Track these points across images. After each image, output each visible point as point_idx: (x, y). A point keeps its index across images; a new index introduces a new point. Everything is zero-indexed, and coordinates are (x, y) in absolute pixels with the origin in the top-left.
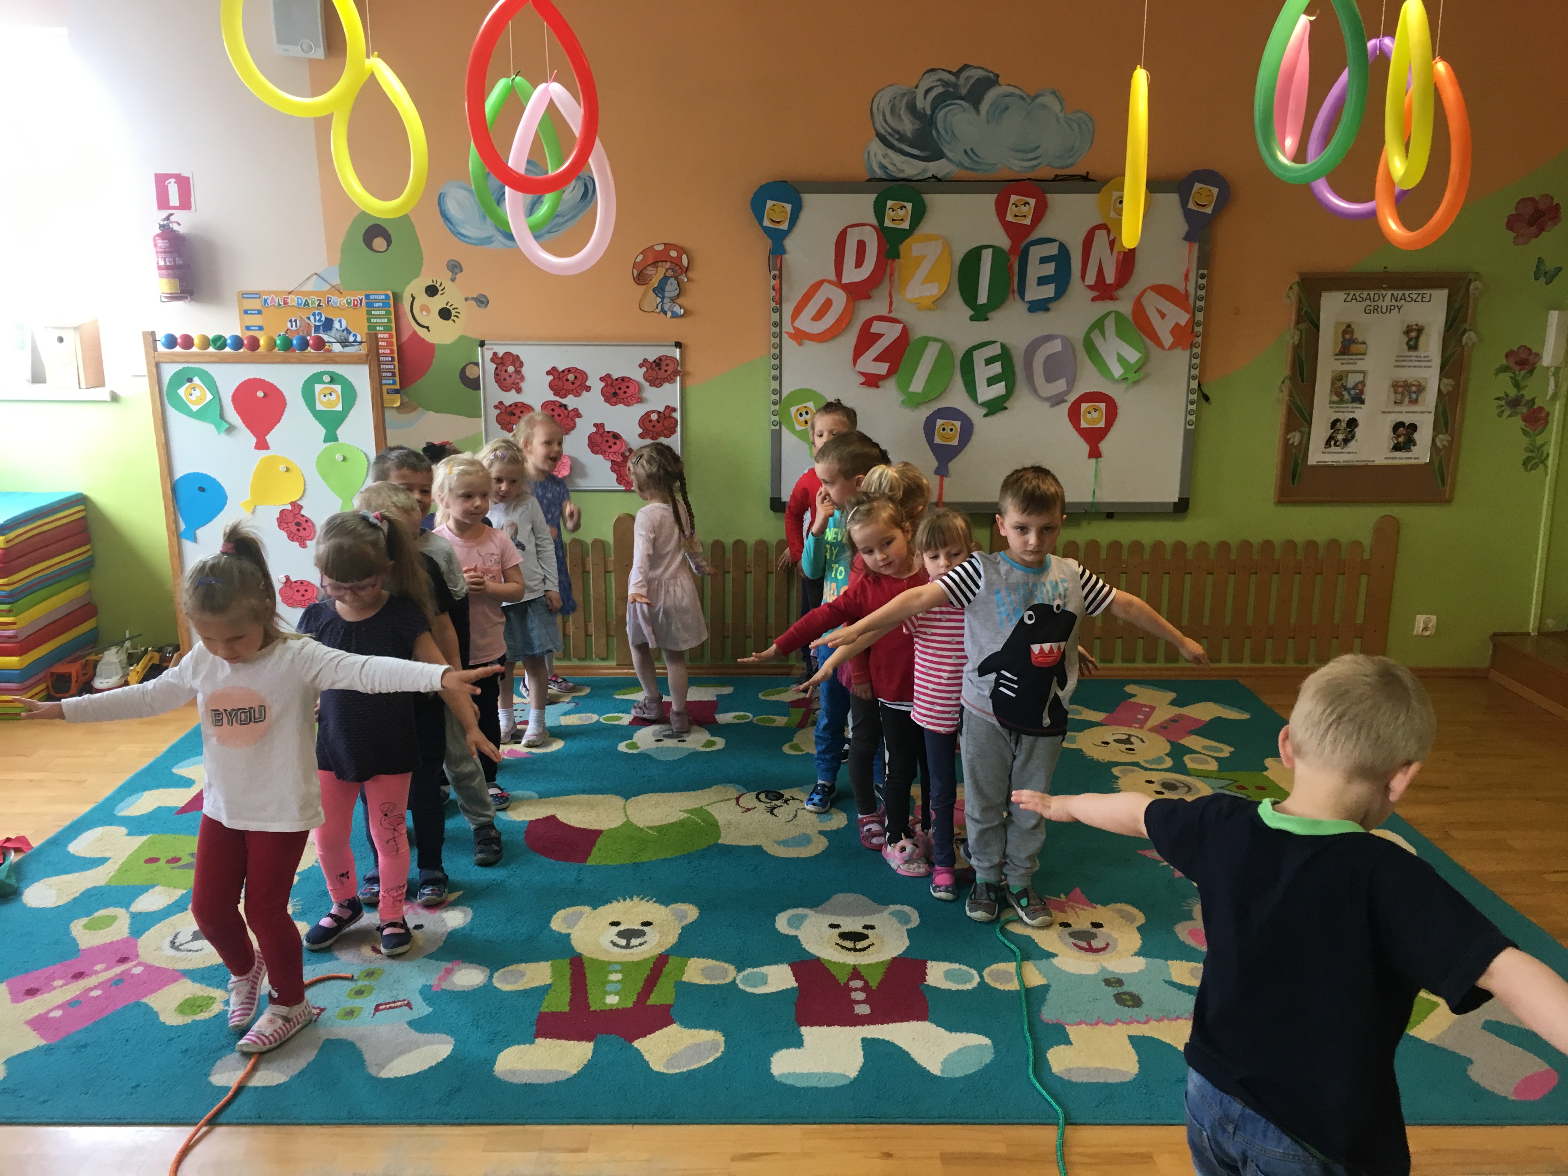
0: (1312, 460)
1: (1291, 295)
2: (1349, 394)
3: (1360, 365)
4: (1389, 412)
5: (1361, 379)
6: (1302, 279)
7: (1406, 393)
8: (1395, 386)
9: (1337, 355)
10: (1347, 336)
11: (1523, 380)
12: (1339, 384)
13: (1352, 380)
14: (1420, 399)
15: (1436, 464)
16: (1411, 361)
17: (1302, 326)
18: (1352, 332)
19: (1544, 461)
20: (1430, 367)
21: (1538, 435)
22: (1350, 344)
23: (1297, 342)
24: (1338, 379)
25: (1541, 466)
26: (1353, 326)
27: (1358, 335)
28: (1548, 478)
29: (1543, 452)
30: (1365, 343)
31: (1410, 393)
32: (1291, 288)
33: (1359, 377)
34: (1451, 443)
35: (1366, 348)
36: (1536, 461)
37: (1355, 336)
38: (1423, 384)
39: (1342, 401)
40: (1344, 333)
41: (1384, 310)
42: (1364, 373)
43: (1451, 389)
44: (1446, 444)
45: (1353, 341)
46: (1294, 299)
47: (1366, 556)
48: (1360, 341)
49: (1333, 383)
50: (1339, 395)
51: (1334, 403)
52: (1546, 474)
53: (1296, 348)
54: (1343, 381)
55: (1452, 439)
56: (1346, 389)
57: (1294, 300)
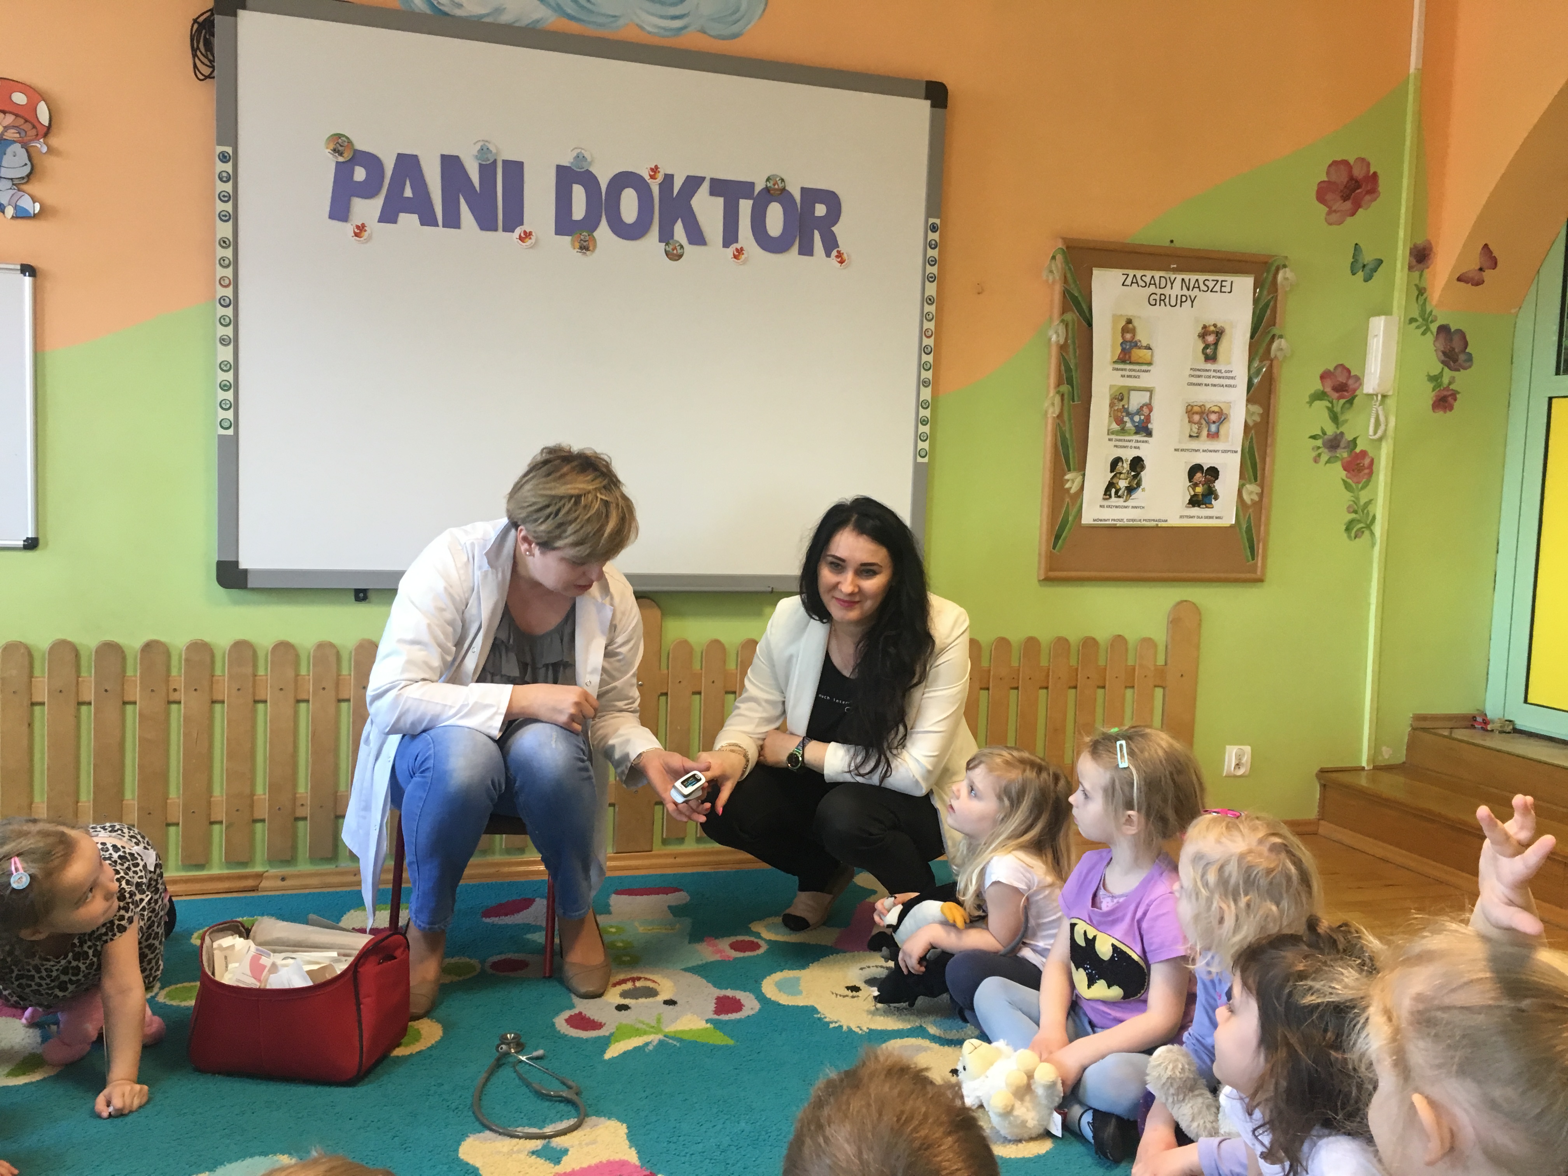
0: (1089, 517)
1: (1054, 268)
2: (1132, 421)
3: (1145, 380)
4: (1182, 450)
5: (1148, 401)
6: (1068, 247)
7: (1204, 422)
8: (1190, 411)
9: (1115, 362)
10: (1128, 336)
11: (1342, 413)
12: (1119, 406)
13: (1136, 401)
14: (1222, 431)
15: (1244, 526)
16: (1209, 377)
17: (1069, 317)
18: (1133, 331)
19: (1369, 526)
20: (1234, 386)
21: (1363, 488)
22: (1131, 348)
23: (1062, 341)
24: (1119, 397)
25: (1367, 533)
26: (1136, 323)
27: (1142, 337)
28: (1377, 548)
29: (1368, 513)
30: (1150, 349)
31: (1208, 423)
32: (1054, 258)
33: (1144, 398)
34: (1261, 495)
35: (1152, 355)
36: (1362, 525)
37: (1138, 338)
38: (1225, 411)
39: (1123, 431)
40: (1124, 330)
41: (1173, 303)
42: (1151, 391)
43: (1258, 419)
44: (1256, 498)
45: (1135, 345)
46: (1057, 276)
47: (1161, 661)
48: (1144, 344)
49: (1112, 405)
50: (1120, 422)
51: (1113, 433)
52: (1373, 545)
53: (1063, 348)
54: (1124, 402)
55: (1262, 491)
56: (1128, 414)
57: (1057, 278)
